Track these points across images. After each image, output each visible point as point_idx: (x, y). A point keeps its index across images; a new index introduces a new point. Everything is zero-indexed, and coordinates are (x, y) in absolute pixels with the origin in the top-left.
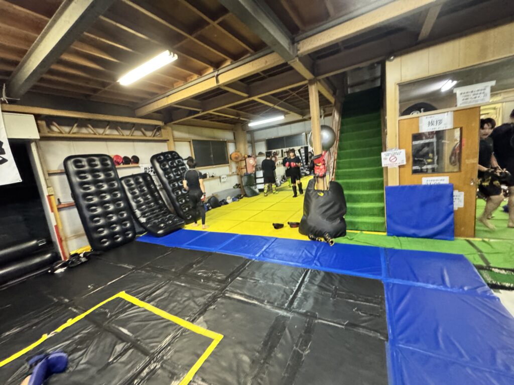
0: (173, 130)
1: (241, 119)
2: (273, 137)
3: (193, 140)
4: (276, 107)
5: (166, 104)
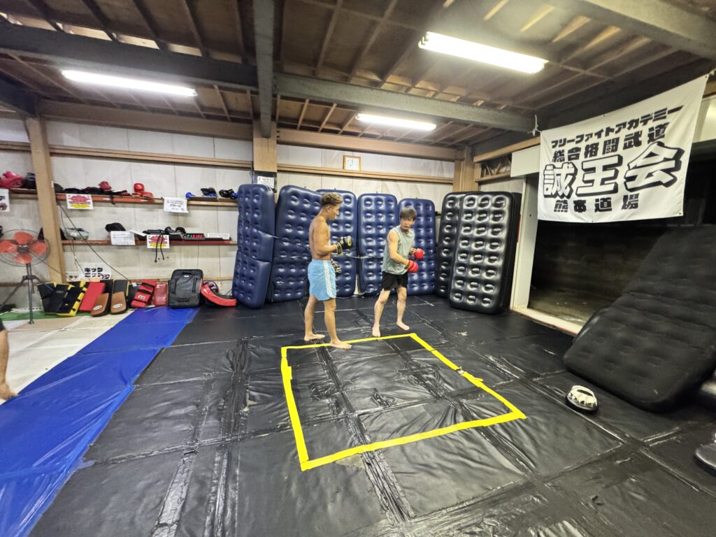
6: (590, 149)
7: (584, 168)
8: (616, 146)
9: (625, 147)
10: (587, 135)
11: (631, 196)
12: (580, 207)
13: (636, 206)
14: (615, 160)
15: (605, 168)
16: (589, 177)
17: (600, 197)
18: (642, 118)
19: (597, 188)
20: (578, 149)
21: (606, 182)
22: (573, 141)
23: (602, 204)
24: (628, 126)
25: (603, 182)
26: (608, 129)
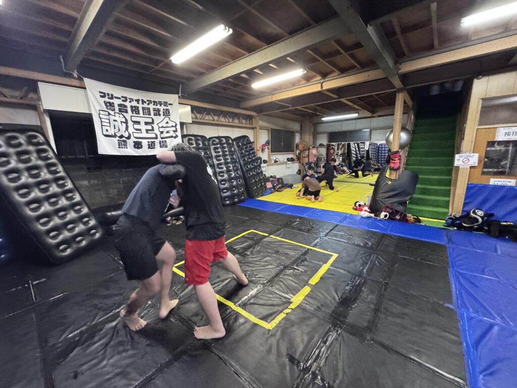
0: (260, 119)
1: (318, 113)
2: (336, 131)
3: (271, 129)
4: (355, 106)
5: (270, 100)
6: (134, 109)
7: (133, 120)
8: (150, 111)
9: (155, 115)
10: (129, 99)
11: (162, 141)
12: (138, 145)
13: (167, 147)
14: (150, 120)
15: (146, 123)
16: (137, 126)
17: (150, 140)
18: (159, 102)
19: (144, 135)
20: (126, 107)
21: (149, 132)
22: (119, 98)
23: (151, 144)
24: (153, 103)
25: (147, 131)
26: (142, 100)
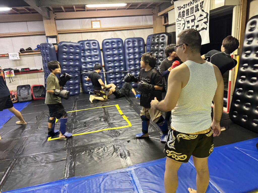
6: (187, 12)
7: (187, 21)
8: (193, 10)
9: (196, 12)
10: (186, 5)
14: (193, 18)
15: (192, 21)
16: (189, 25)
20: (184, 12)
22: (182, 7)
24: (195, 1)
25: (192, 27)
26: (191, 2)
